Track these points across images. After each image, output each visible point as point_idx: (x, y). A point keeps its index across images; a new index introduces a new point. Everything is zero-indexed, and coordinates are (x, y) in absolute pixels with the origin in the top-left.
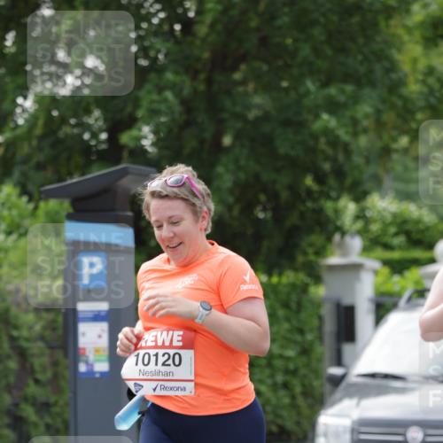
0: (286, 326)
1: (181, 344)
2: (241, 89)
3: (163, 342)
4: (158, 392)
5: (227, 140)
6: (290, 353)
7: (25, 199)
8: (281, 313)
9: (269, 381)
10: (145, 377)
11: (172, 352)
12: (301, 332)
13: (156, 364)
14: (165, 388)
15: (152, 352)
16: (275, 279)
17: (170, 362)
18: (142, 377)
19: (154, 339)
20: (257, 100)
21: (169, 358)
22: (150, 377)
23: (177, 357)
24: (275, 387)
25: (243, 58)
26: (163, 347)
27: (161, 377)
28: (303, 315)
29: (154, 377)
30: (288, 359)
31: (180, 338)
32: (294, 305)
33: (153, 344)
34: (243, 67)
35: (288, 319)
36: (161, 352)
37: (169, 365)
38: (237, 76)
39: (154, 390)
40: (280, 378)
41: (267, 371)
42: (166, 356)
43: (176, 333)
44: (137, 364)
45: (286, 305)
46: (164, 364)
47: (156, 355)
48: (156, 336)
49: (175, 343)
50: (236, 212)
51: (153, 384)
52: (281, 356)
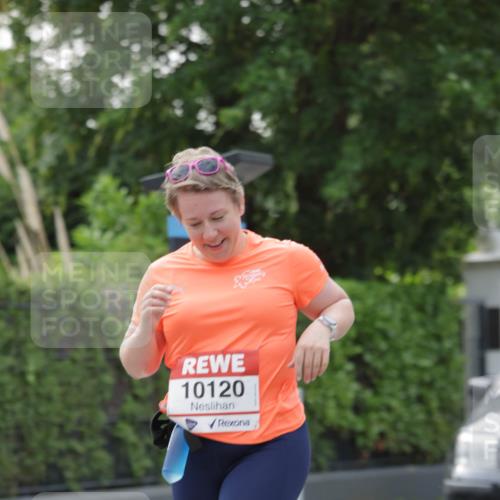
0: (420, 332)
1: (243, 370)
2: (370, 63)
3: (220, 369)
4: (217, 429)
5: (353, 121)
6: (426, 362)
7: (124, 191)
8: (415, 317)
9: (401, 395)
10: (199, 412)
11: (232, 380)
12: (438, 338)
13: (213, 395)
14: (224, 423)
15: (206, 381)
16: (408, 279)
17: (230, 391)
18: (195, 411)
19: (206, 364)
20: (388, 75)
21: (228, 388)
22: (205, 412)
23: (238, 386)
24: (407, 402)
25: (372, 28)
26: (219, 374)
27: (218, 411)
28: (441, 319)
29: (211, 411)
30: (423, 369)
31: (242, 363)
32: (429, 308)
33: (206, 371)
34: (372, 38)
35: (423, 324)
36: (217, 380)
37: (229, 396)
38: (365, 48)
39: (212, 426)
40: (413, 391)
41: (399, 384)
42: (225, 386)
43: (236, 357)
44: (187, 396)
45: (420, 308)
46: (222, 395)
47: (212, 384)
48: (208, 361)
49: (235, 369)
50: (362, 203)
51: (210, 419)
52: (415, 367)
